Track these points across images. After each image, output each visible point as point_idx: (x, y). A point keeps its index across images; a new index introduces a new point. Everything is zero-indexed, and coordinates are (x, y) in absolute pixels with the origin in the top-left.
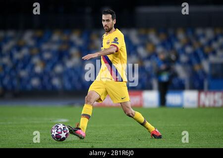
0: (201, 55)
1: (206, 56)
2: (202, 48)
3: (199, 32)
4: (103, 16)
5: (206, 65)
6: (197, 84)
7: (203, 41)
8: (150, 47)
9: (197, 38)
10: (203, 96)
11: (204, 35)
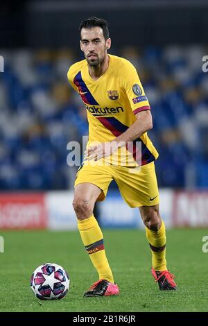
0: (178, 108)
1: (190, 110)
2: (180, 91)
3: (173, 54)
4: (84, 31)
5: (189, 132)
6: (171, 175)
7: (182, 76)
8: (60, 92)
9: (169, 69)
10: (184, 201)
11: (183, 63)
